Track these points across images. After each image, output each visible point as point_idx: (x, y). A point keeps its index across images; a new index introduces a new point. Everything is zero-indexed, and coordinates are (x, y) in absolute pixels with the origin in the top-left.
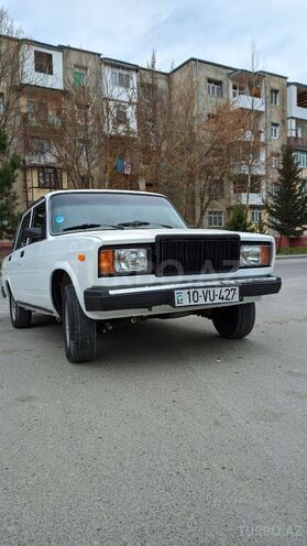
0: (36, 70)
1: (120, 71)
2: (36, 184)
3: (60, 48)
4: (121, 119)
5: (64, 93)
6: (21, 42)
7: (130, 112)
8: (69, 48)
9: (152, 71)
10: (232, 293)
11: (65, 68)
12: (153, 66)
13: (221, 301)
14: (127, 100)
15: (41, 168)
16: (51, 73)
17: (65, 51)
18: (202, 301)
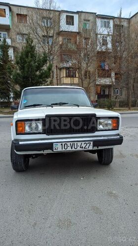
0: (67, 24)
1: (105, 20)
2: (65, 76)
3: (78, 13)
4: (105, 43)
5: (78, 33)
6: (61, 12)
7: (109, 39)
8: (82, 12)
9: (120, 18)
10: (88, 145)
11: (80, 21)
12: (120, 16)
13: (81, 149)
14: (107, 34)
15: (67, 68)
16: (73, 25)
17: (79, 13)
18: (69, 149)
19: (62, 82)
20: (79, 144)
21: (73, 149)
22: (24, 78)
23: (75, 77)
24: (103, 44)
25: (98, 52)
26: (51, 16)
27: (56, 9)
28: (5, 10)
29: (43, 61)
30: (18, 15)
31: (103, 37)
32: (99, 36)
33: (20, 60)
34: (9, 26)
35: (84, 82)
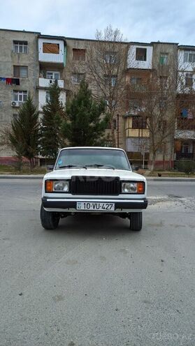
0: (137, 59)
1: (191, 52)
2: (131, 126)
3: (152, 44)
5: (152, 70)
6: (130, 44)
7: (194, 77)
8: (159, 43)
10: (110, 206)
11: (154, 56)
13: (103, 209)
14: (192, 70)
15: (135, 117)
16: (145, 60)
17: (155, 45)
18: (92, 208)
19: (127, 135)
20: (101, 204)
21: (95, 209)
22: (74, 130)
23: (145, 128)
24: (186, 84)
25: (178, 95)
26: (116, 50)
27: (123, 41)
28: (58, 45)
29: (99, 109)
30: (74, 50)
31: (187, 75)
32: (180, 73)
33: (72, 108)
34: (62, 64)
35: (155, 136)
